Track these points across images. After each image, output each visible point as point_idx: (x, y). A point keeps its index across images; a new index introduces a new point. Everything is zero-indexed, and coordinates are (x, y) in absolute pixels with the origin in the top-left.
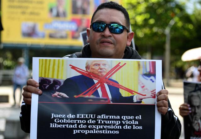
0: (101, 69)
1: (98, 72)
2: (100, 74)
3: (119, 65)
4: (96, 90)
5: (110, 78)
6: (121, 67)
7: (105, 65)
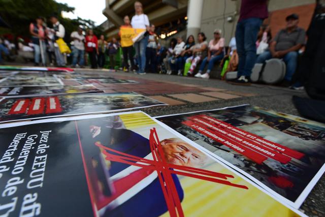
0: (182, 155)
1: (172, 154)
2: (170, 157)
3: (226, 179)
4: (129, 163)
5: (178, 176)
6: (228, 183)
7: (197, 157)
